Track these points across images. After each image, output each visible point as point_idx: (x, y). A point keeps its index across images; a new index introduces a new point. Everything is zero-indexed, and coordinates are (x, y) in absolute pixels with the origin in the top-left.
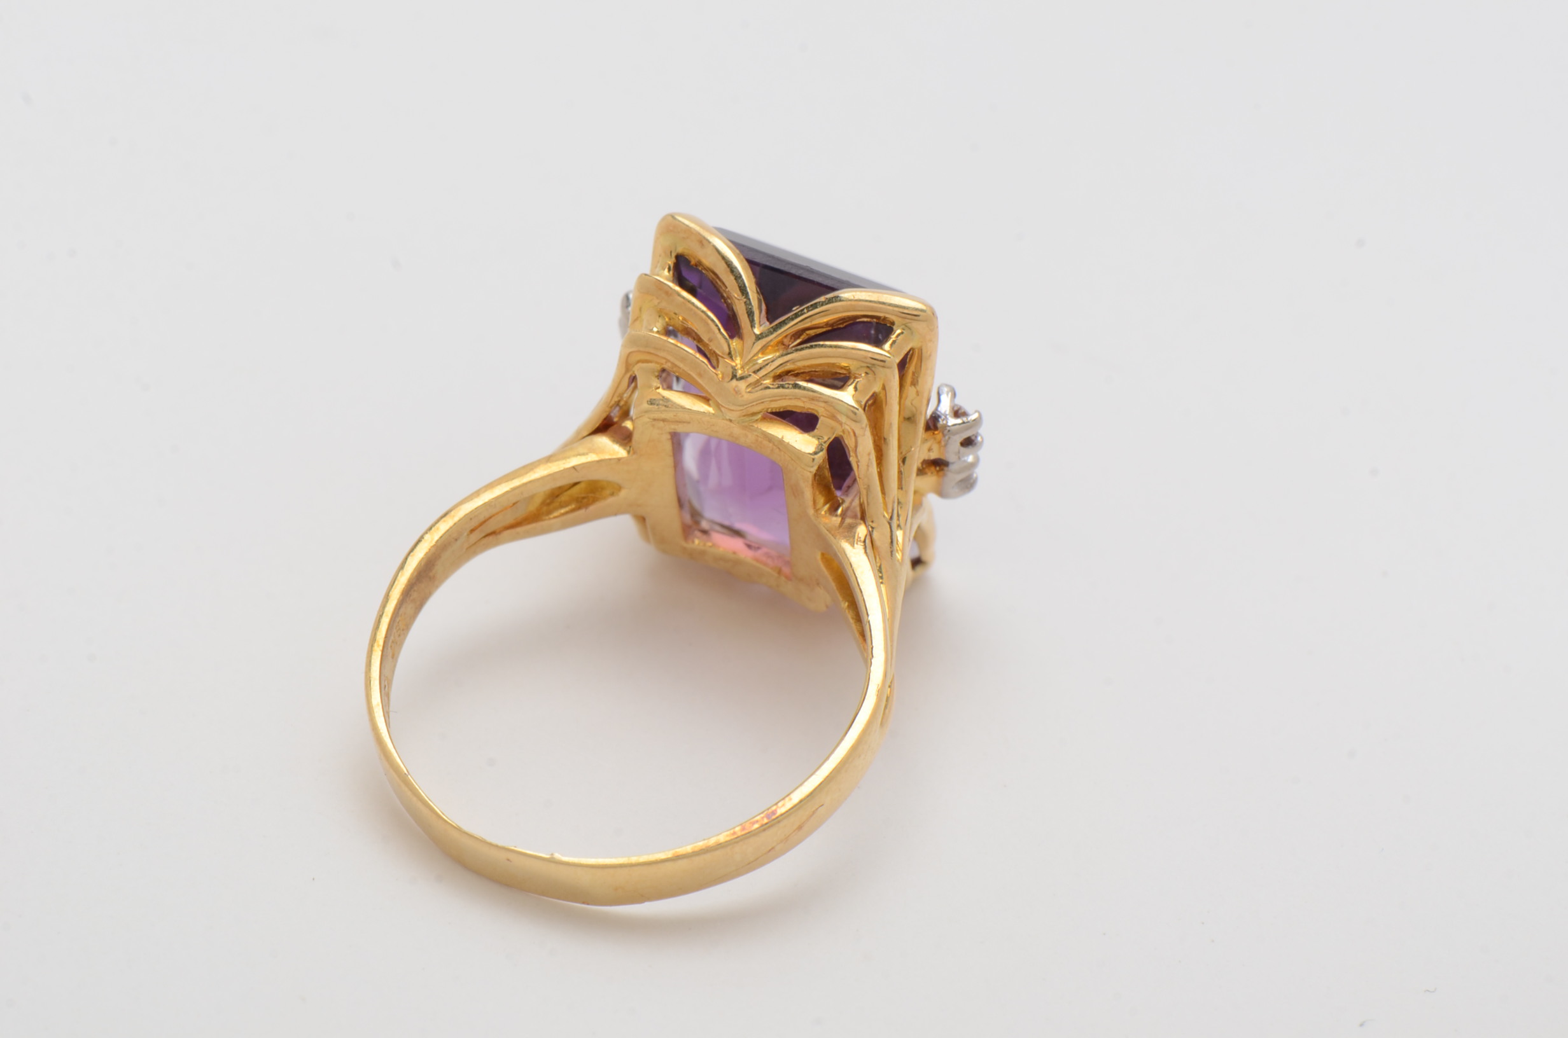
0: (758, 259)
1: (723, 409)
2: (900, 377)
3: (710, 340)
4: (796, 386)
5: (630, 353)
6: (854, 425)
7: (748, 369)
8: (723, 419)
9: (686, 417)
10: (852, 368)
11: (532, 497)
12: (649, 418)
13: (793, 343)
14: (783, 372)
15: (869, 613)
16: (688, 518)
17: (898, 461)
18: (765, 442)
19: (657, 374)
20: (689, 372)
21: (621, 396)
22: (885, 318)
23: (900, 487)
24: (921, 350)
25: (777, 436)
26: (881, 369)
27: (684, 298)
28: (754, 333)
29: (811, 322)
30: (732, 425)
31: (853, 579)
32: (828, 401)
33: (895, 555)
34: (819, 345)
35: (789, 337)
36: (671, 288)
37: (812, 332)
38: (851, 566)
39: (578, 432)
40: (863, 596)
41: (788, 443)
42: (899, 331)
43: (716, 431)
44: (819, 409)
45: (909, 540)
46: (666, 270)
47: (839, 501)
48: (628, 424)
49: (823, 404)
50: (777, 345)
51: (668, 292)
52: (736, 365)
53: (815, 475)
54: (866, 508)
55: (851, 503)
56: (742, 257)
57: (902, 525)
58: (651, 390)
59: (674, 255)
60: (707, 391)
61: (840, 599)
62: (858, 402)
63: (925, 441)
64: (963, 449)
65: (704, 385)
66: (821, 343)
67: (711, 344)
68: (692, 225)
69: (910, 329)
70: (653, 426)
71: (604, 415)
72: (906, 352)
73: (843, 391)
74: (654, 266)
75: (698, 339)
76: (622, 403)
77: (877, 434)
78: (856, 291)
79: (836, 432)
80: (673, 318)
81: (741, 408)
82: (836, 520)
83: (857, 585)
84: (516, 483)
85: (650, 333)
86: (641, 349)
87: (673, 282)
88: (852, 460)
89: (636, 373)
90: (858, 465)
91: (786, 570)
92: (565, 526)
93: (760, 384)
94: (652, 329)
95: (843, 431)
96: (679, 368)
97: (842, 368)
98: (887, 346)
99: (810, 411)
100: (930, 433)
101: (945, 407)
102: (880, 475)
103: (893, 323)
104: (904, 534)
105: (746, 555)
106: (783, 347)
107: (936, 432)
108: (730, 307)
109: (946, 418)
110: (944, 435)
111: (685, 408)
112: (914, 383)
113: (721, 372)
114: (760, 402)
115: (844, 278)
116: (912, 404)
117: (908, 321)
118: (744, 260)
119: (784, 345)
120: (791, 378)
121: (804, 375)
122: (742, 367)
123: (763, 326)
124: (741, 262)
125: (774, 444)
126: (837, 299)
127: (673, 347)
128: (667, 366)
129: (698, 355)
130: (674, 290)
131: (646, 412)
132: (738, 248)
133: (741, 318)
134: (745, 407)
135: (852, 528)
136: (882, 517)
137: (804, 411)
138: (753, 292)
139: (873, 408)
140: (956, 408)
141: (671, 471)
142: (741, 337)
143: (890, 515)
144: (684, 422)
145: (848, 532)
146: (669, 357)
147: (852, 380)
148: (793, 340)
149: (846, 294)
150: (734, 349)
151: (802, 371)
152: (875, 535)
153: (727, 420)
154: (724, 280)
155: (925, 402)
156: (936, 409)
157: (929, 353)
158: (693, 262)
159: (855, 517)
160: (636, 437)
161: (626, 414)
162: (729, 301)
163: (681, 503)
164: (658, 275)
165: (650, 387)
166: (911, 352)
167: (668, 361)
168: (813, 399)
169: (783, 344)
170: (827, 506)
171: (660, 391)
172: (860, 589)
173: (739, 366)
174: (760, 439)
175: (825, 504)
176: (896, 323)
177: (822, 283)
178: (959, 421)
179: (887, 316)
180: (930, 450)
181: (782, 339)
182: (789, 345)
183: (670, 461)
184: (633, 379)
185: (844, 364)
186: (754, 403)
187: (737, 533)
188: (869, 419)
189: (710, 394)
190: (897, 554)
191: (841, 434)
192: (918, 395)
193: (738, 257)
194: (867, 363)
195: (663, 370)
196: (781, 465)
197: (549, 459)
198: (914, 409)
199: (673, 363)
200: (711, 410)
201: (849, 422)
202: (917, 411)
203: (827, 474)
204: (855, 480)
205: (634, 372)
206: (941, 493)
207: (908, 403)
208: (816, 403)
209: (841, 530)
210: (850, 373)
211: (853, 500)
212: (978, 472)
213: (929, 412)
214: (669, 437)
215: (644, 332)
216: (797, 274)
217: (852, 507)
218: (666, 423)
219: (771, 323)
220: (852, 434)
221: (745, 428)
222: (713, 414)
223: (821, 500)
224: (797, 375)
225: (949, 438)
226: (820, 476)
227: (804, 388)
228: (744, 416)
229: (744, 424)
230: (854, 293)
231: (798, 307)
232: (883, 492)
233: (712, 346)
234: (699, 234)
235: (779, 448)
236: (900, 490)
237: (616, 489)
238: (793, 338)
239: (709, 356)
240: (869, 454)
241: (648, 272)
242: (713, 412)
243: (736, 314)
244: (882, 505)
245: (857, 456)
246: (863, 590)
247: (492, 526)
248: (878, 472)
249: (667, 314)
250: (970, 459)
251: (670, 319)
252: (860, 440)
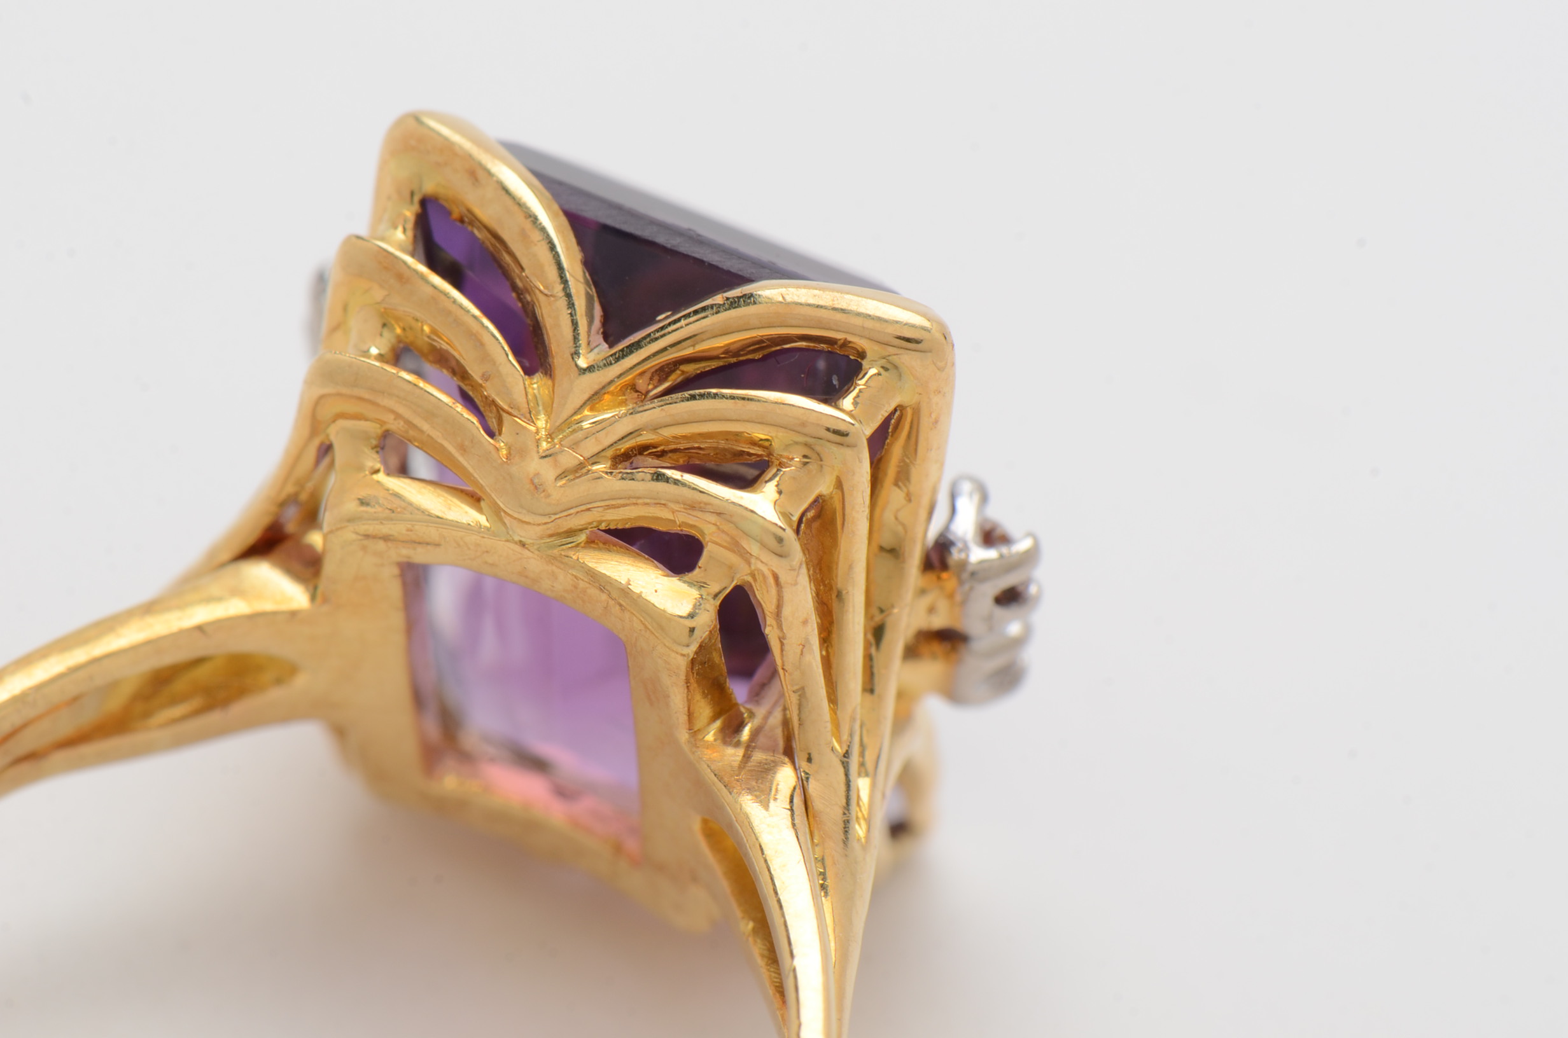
0: (591, 212)
1: (507, 520)
2: (872, 463)
3: (486, 377)
4: (659, 477)
5: (322, 397)
6: (775, 564)
7: (561, 440)
8: (507, 541)
9: (432, 533)
10: (776, 445)
11: (113, 685)
12: (357, 533)
13: (655, 387)
14: (632, 449)
15: (795, 952)
16: (433, 729)
17: (865, 635)
18: (593, 591)
19: (374, 442)
20: (441, 440)
21: (301, 484)
22: (846, 344)
23: (869, 687)
24: (917, 411)
25: (617, 578)
26: (834, 448)
27: (435, 287)
28: (577, 365)
29: (694, 346)
30: (526, 553)
31: (764, 879)
32: (722, 512)
33: (854, 829)
34: (709, 394)
35: (648, 375)
36: (409, 267)
37: (691, 369)
38: (763, 853)
39: (212, 553)
40: (783, 915)
41: (640, 596)
42: (873, 371)
43: (492, 565)
44: (706, 528)
45: (884, 796)
46: (400, 230)
47: (742, 714)
48: (315, 539)
49: (713, 518)
50: (623, 390)
51: (402, 276)
52: (537, 432)
53: (693, 662)
54: (796, 732)
55: (766, 718)
56: (556, 207)
57: (870, 765)
58: (362, 475)
59: (417, 199)
60: (476, 483)
61: (738, 913)
62: (786, 516)
63: (922, 592)
64: (1000, 612)
65: (471, 469)
66: (714, 391)
67: (487, 385)
68: (456, 138)
69: (896, 367)
70: (364, 548)
71: (266, 521)
72: (886, 414)
73: (754, 491)
74: (377, 219)
75: (459, 372)
76: (304, 497)
77: (823, 581)
78: (786, 287)
79: (738, 576)
80: (411, 328)
81: (546, 520)
82: (734, 755)
83: (772, 892)
84: (79, 656)
85: (363, 359)
86: (344, 391)
87: (413, 255)
88: (771, 632)
89: (333, 438)
90: (782, 644)
91: (631, 845)
92: (179, 743)
93: (584, 471)
94: (368, 351)
95: (753, 575)
96: (422, 431)
97: (754, 443)
98: (847, 402)
99: (687, 530)
100: (931, 577)
101: (965, 526)
102: (828, 664)
103: (862, 355)
104: (873, 786)
105: (556, 813)
106: (636, 395)
107: (945, 575)
108: (529, 311)
109: (966, 548)
110: (961, 582)
111: (430, 515)
112: (903, 476)
113: (506, 445)
114: (583, 508)
115: (765, 257)
116: (896, 518)
117: (891, 350)
118: (561, 213)
119: (637, 391)
120: (651, 461)
121: (674, 456)
122: (550, 436)
123: (596, 350)
124: (553, 217)
125: (609, 595)
126: (748, 299)
127: (410, 387)
128: (395, 425)
129: (459, 408)
130: (416, 271)
131: (351, 520)
132: (548, 188)
133: (551, 334)
134: (554, 517)
135: (766, 772)
136: (829, 750)
137: (675, 529)
138: (577, 280)
139: (816, 525)
140: (988, 527)
141: (398, 639)
142: (548, 372)
143: (845, 748)
144: (428, 544)
145: (757, 780)
146: (401, 410)
147: (775, 470)
148: (655, 381)
149: (770, 291)
150: (535, 396)
151: (673, 447)
152: (813, 787)
153: (516, 543)
154: (518, 254)
155: (923, 514)
156: (947, 528)
157: (933, 416)
158: (455, 215)
159: (773, 750)
160: (329, 567)
161: (311, 517)
162: (529, 298)
163: (418, 699)
164: (383, 239)
165: (360, 468)
166: (898, 413)
167: (398, 416)
168: (692, 506)
169: (633, 387)
170: (718, 724)
171: (381, 477)
172: (779, 901)
173: (543, 433)
174: (582, 585)
175: (714, 719)
176: (870, 355)
177: (720, 265)
178: (991, 554)
179: (850, 338)
180: (931, 610)
181: (634, 378)
182: (648, 392)
183: (397, 619)
184: (326, 449)
185: (760, 434)
186: (572, 511)
187: (537, 764)
188: (805, 549)
189: (481, 487)
190: (857, 827)
191: (749, 579)
192: (910, 500)
193: (547, 208)
194: (805, 435)
195: (386, 435)
196: (624, 638)
197: (149, 608)
198: (900, 529)
199: (408, 423)
200: (482, 520)
201: (766, 557)
202: (906, 532)
203: (719, 658)
204: (774, 673)
205: (328, 436)
206: (953, 694)
207: (888, 516)
208: (699, 514)
209: (743, 776)
210: (770, 454)
211: (770, 713)
212: (1032, 656)
213: (933, 533)
214: (396, 571)
215: (349, 356)
216: (669, 246)
217: (767, 728)
218: (390, 544)
219: (611, 346)
220: (771, 580)
221: (552, 560)
222: (488, 529)
223: (704, 710)
224: (661, 455)
225: (971, 589)
226: (703, 663)
227: (676, 482)
228: (551, 536)
229: (550, 552)
230: (783, 290)
231: (669, 313)
232: (833, 698)
233: (490, 391)
234: (470, 157)
235: (621, 605)
236: (867, 695)
237: (286, 671)
238: (656, 378)
239: (482, 409)
240: (805, 622)
241: (363, 231)
242: (488, 525)
243: (542, 325)
244: (829, 726)
245: (780, 627)
246: (784, 904)
247: (27, 742)
248: (822, 657)
249: (398, 319)
250: (1014, 629)
251: (404, 329)
252: (787, 595)
